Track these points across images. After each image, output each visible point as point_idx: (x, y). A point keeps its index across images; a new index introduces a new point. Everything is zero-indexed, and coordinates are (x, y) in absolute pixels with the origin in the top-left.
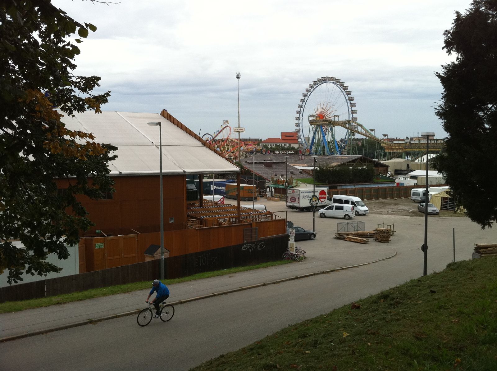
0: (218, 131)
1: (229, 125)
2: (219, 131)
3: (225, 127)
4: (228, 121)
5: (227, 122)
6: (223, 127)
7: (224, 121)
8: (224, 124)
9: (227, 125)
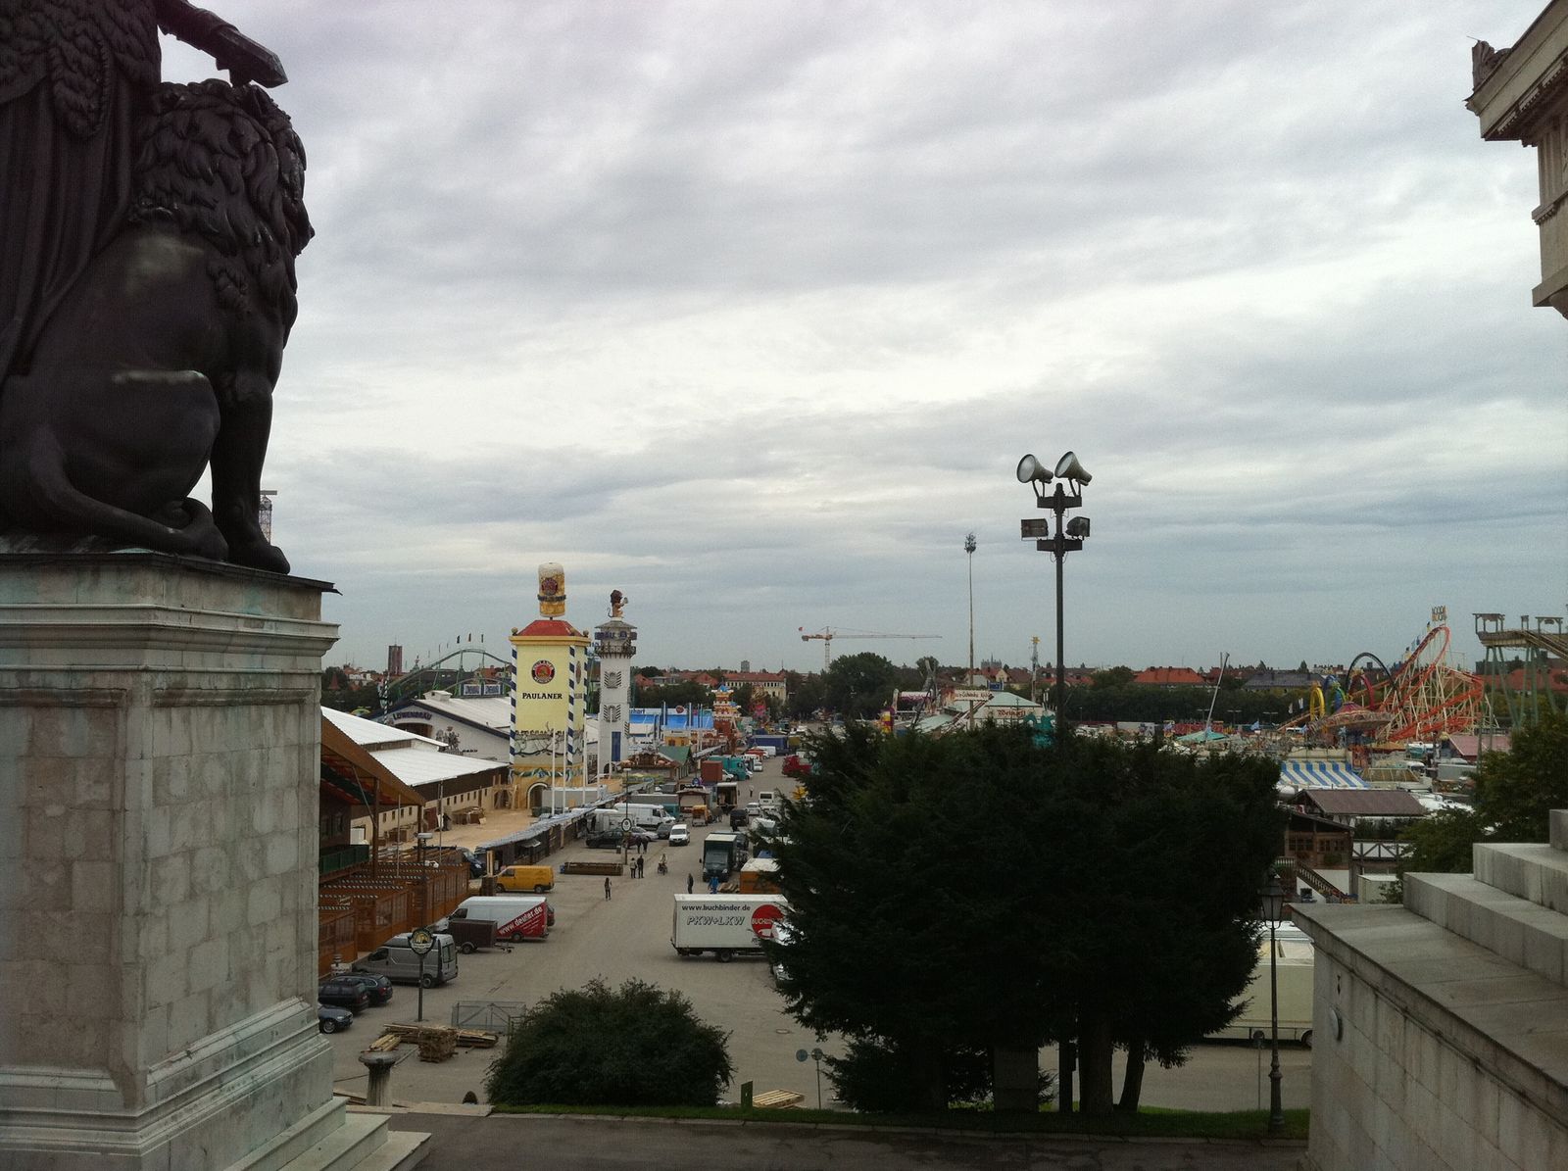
0: (1418, 641)
1: (1448, 623)
2: (1421, 642)
3: (1436, 630)
4: (1444, 609)
5: (1440, 613)
6: (1432, 628)
7: (1433, 610)
8: (1434, 619)
9: (1443, 622)
